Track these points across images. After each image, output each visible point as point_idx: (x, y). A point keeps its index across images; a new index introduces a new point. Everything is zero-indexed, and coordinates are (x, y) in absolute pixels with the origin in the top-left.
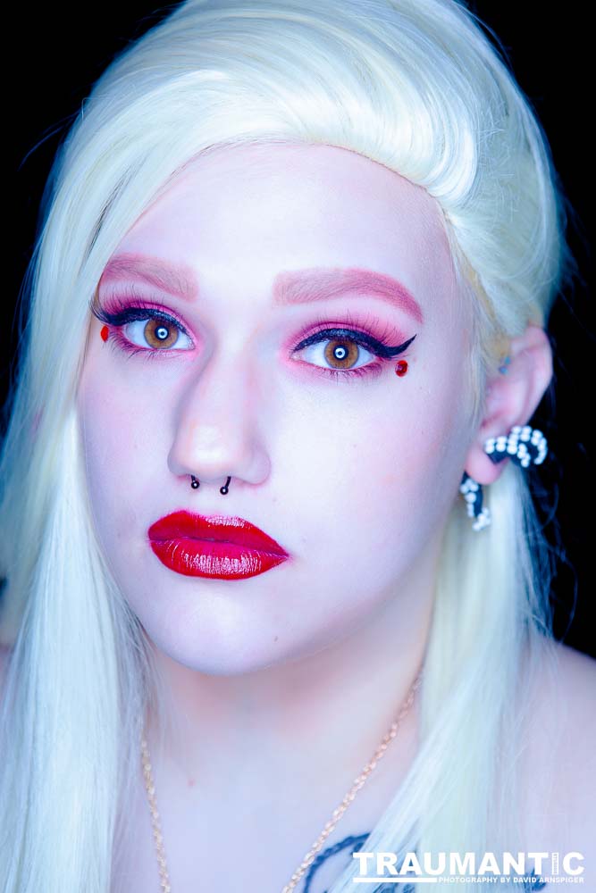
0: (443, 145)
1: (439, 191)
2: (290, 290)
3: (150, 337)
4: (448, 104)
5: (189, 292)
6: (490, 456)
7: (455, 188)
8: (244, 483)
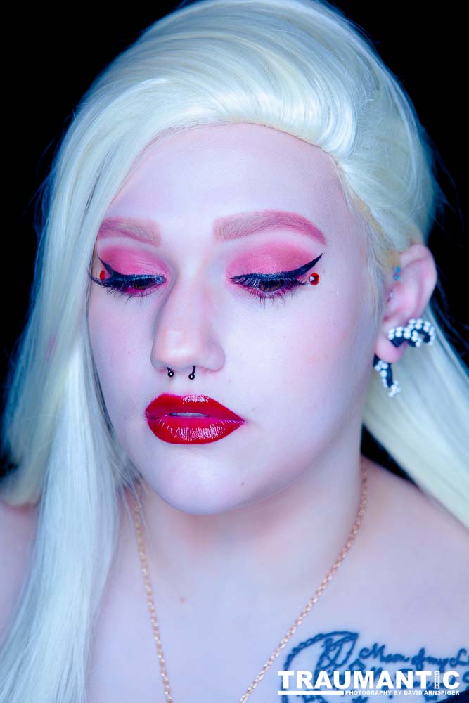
0: (329, 114)
5: (155, 240)
6: (392, 341)
8: (206, 370)
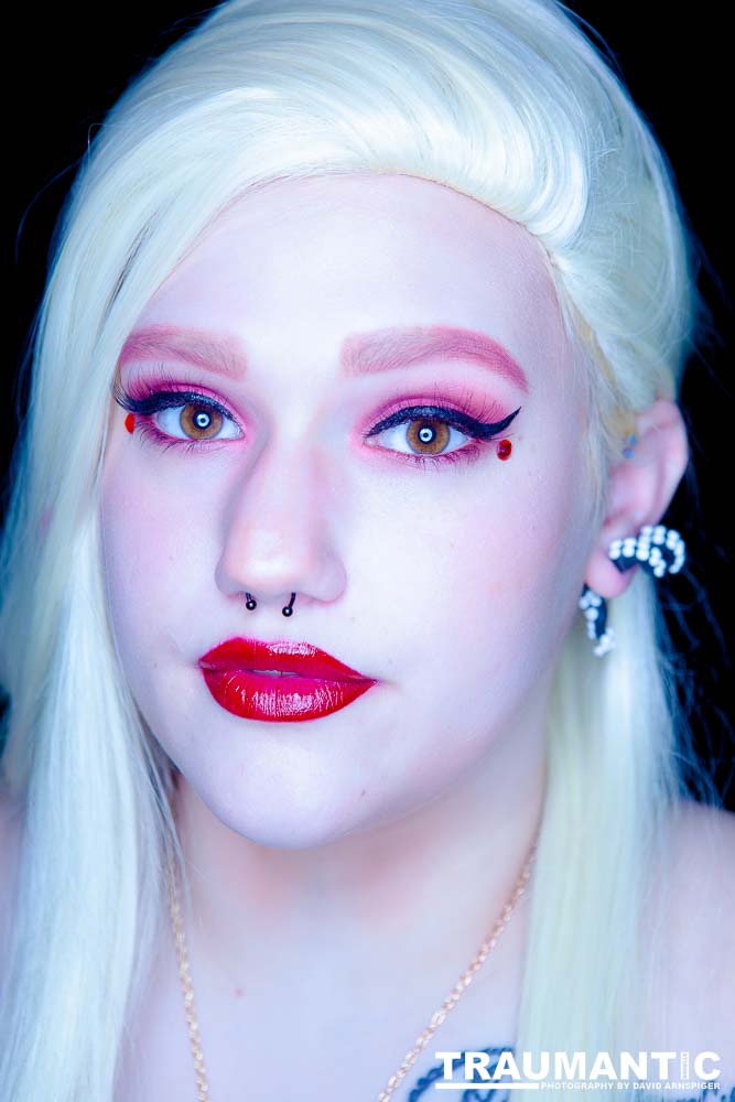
0: (546, 170)
1: (540, 228)
2: (361, 357)
3: (187, 426)
4: (550, 120)
5: (235, 368)
6: (616, 562)
7: (560, 225)
